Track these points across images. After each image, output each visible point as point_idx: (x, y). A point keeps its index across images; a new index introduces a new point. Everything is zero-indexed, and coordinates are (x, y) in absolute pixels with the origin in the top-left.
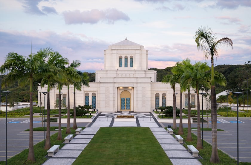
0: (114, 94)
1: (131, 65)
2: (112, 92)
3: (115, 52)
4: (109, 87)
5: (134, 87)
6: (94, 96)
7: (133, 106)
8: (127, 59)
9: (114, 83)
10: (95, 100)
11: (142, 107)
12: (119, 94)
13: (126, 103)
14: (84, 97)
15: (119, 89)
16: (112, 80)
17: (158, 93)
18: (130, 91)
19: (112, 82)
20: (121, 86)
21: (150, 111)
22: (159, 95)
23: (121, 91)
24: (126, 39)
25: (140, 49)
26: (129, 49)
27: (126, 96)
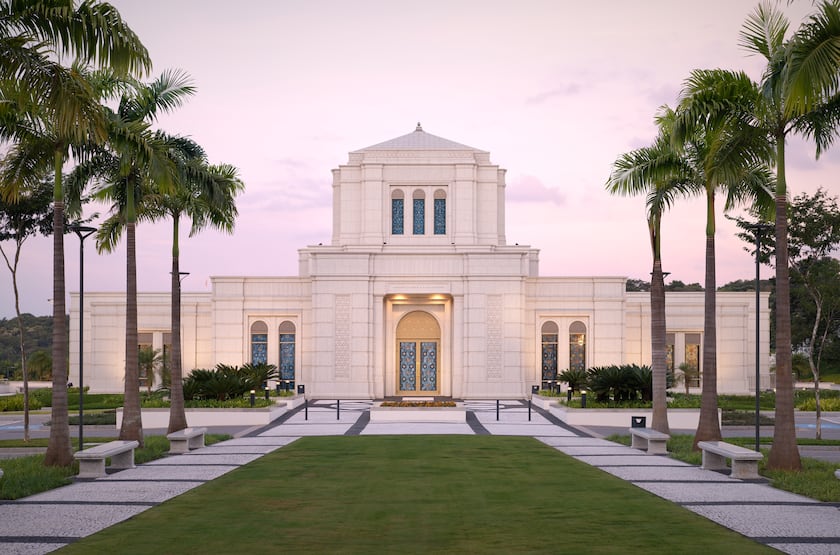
0: (372, 323)
1: (440, 228)
2: (362, 316)
3: (376, 173)
4: (348, 295)
5: (452, 293)
6: (287, 336)
7: (448, 375)
8: (423, 200)
9: (372, 278)
10: (294, 349)
11: (488, 376)
12: (389, 326)
13: (418, 363)
14: (246, 339)
15: (389, 304)
16: (361, 266)
17: (554, 320)
18: (437, 314)
19: (360, 272)
20: (400, 291)
21: (519, 395)
22: (557, 330)
23: (400, 314)
24: (419, 129)
25: (474, 162)
26: (431, 162)
27: (418, 333)
